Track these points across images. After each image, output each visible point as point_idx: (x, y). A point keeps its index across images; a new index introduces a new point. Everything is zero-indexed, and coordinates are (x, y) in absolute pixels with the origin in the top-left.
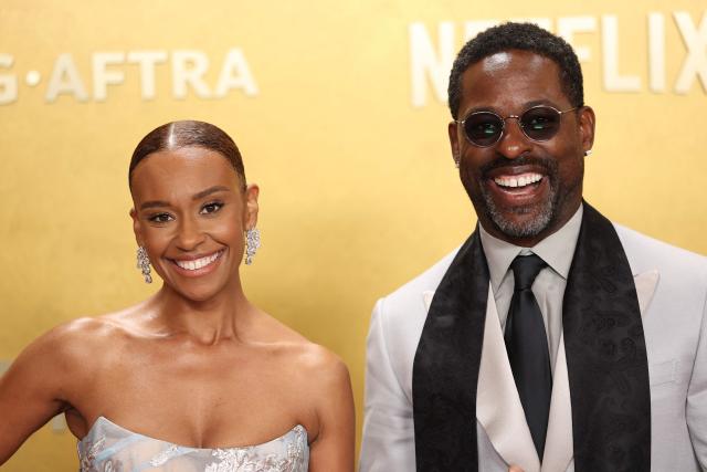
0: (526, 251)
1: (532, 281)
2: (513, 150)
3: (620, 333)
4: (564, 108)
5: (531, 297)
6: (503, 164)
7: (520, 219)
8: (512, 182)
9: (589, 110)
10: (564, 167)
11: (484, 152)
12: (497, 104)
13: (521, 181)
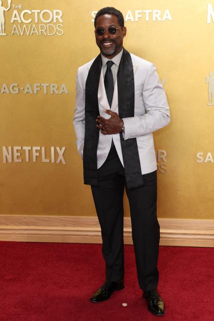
0: (110, 60)
1: (111, 67)
2: (106, 37)
3: (129, 79)
4: (118, 28)
5: (110, 70)
6: (104, 40)
7: (108, 50)
8: (106, 44)
9: (125, 28)
10: (118, 41)
11: (101, 37)
12: (103, 26)
13: (107, 44)
